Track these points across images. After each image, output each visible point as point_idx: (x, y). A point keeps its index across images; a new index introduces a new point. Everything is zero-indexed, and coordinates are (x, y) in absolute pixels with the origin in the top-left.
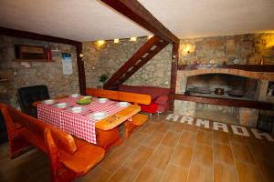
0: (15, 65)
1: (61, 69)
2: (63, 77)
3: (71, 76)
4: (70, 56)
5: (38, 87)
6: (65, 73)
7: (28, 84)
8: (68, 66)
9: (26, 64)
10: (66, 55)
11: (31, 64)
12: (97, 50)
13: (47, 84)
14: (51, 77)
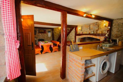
0: (38, 34)
1: (48, 35)
2: (48, 37)
3: (50, 37)
4: (50, 32)
5: (42, 39)
6: (49, 36)
7: (40, 38)
8: (50, 34)
9: (40, 34)
10: (49, 32)
11: (41, 34)
12: (59, 30)
13: (44, 39)
14: (45, 37)
